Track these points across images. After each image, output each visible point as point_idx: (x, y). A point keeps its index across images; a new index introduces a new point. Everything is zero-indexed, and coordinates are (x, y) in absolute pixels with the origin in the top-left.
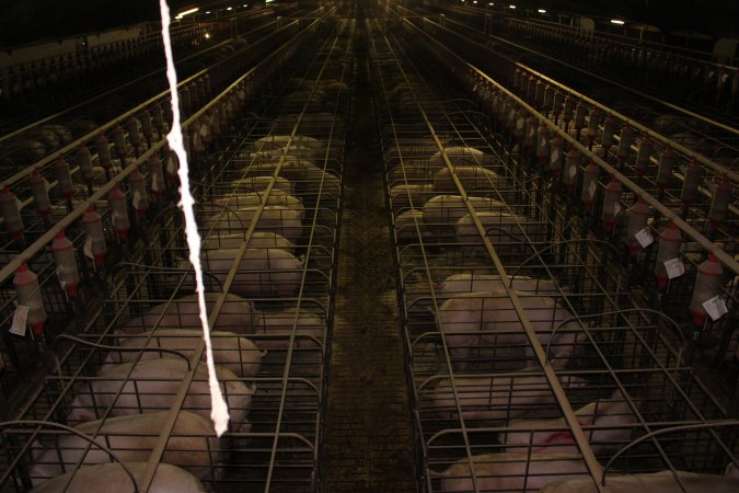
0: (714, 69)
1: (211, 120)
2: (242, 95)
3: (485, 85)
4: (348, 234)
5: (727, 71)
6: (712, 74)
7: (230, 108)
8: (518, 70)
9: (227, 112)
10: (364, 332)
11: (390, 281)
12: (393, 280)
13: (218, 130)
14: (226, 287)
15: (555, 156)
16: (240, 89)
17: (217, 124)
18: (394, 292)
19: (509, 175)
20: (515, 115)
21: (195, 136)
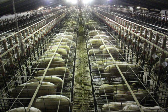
0: (161, 16)
1: (46, 29)
2: (53, 24)
3: (108, 21)
4: (78, 55)
5: (163, 16)
6: (160, 17)
7: (50, 27)
8: (116, 18)
9: (49, 28)
10: (82, 76)
11: (88, 65)
12: (88, 64)
13: (47, 32)
14: (49, 65)
15: (125, 34)
16: (52, 23)
17: (47, 30)
18: (89, 67)
19: (115, 40)
20: (116, 26)
21: (42, 32)
